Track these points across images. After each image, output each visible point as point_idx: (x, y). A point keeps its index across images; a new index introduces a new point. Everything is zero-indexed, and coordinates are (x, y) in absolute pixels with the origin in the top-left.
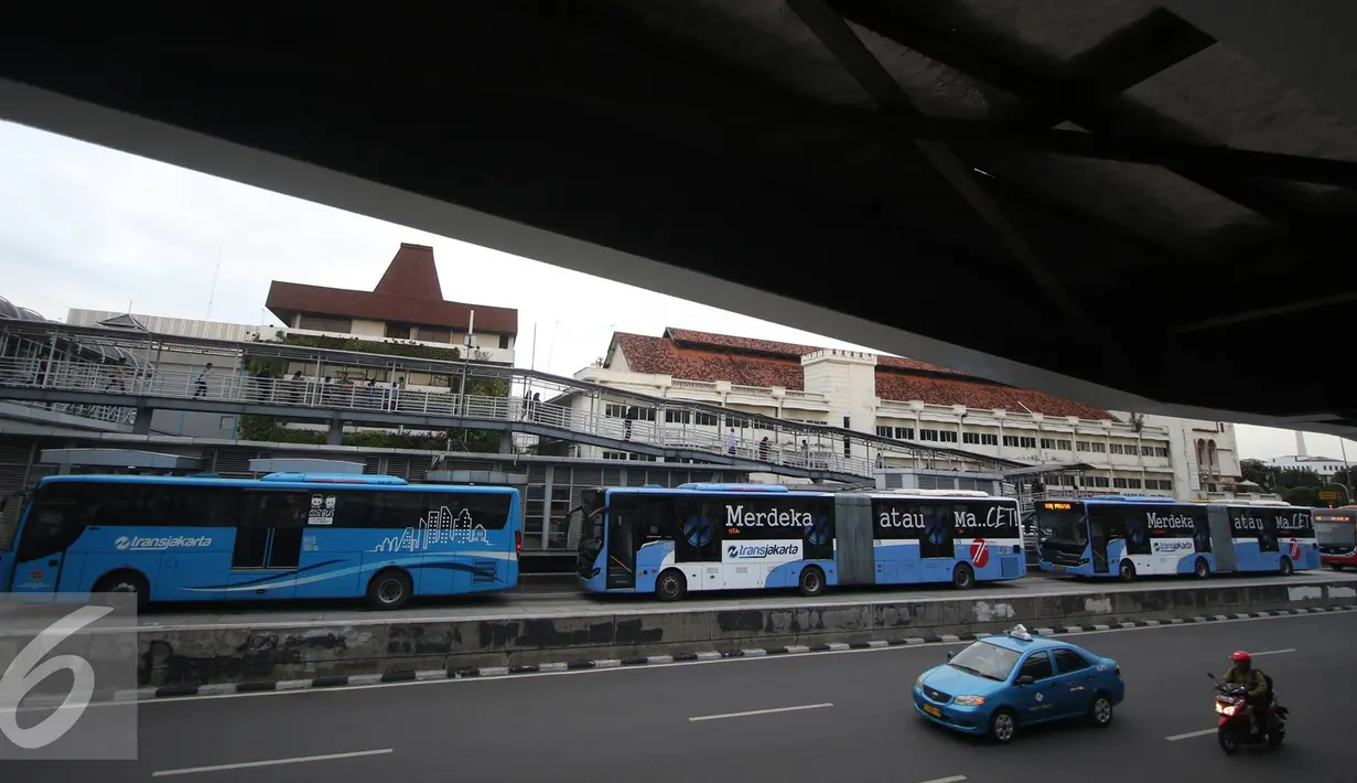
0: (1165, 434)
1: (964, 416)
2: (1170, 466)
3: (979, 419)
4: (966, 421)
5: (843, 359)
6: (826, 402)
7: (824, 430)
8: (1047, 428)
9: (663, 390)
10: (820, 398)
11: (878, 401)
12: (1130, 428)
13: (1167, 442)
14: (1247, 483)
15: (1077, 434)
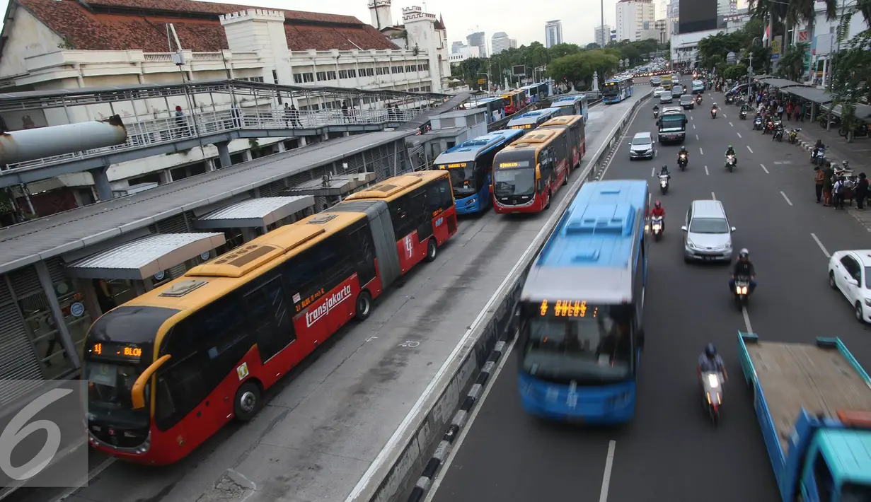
0: (427, 55)
1: (338, 58)
2: (430, 76)
3: (345, 59)
4: (341, 62)
5: (262, 18)
6: (259, 59)
7: (257, 84)
8: (379, 60)
9: (139, 65)
10: (254, 57)
11: (289, 53)
12: (412, 53)
13: (428, 60)
14: (455, 80)
15: (391, 61)
